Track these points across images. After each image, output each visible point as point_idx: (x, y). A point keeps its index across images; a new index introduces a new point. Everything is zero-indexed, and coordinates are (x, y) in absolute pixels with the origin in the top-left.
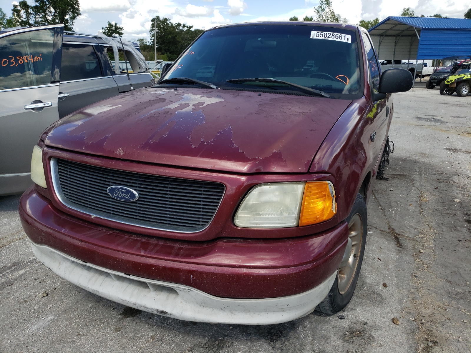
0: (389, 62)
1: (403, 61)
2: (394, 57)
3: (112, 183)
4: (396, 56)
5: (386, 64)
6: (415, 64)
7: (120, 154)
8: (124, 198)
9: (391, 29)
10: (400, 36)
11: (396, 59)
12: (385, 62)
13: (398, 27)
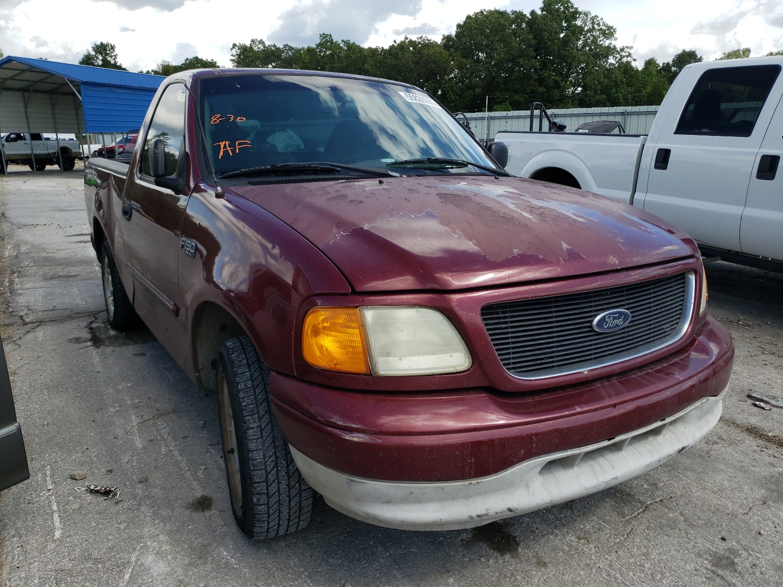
0: (19, 137)
1: (45, 135)
2: (29, 127)
3: (595, 311)
4: (31, 125)
5: (15, 140)
6: (54, 139)
7: (615, 263)
8: (617, 325)
9: (12, 78)
10: (30, 91)
11: (34, 131)
12: (13, 136)
13: (27, 76)
